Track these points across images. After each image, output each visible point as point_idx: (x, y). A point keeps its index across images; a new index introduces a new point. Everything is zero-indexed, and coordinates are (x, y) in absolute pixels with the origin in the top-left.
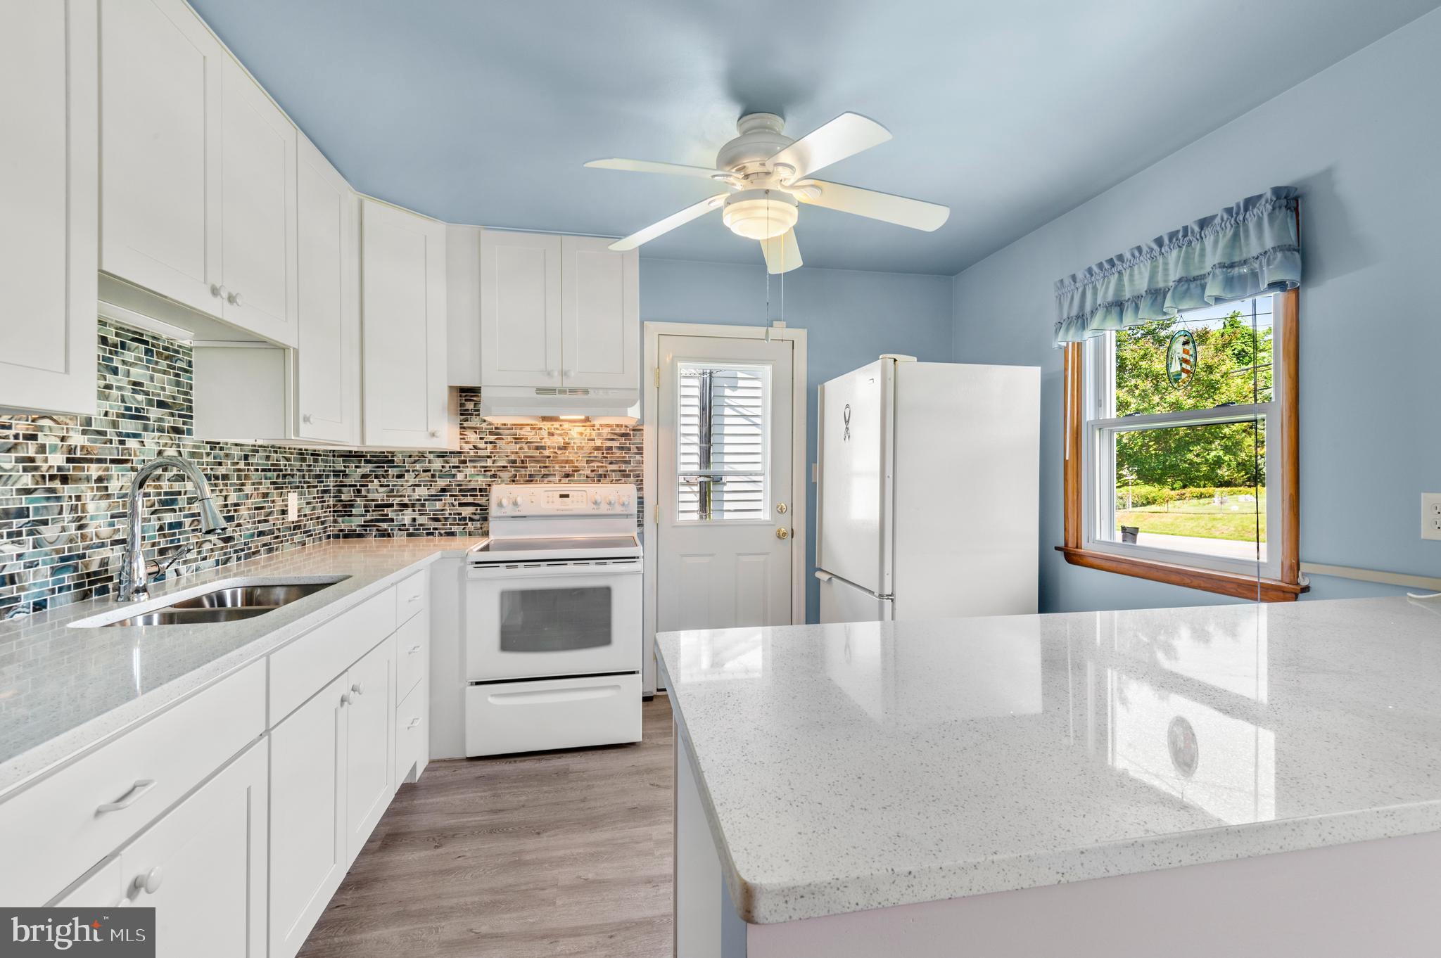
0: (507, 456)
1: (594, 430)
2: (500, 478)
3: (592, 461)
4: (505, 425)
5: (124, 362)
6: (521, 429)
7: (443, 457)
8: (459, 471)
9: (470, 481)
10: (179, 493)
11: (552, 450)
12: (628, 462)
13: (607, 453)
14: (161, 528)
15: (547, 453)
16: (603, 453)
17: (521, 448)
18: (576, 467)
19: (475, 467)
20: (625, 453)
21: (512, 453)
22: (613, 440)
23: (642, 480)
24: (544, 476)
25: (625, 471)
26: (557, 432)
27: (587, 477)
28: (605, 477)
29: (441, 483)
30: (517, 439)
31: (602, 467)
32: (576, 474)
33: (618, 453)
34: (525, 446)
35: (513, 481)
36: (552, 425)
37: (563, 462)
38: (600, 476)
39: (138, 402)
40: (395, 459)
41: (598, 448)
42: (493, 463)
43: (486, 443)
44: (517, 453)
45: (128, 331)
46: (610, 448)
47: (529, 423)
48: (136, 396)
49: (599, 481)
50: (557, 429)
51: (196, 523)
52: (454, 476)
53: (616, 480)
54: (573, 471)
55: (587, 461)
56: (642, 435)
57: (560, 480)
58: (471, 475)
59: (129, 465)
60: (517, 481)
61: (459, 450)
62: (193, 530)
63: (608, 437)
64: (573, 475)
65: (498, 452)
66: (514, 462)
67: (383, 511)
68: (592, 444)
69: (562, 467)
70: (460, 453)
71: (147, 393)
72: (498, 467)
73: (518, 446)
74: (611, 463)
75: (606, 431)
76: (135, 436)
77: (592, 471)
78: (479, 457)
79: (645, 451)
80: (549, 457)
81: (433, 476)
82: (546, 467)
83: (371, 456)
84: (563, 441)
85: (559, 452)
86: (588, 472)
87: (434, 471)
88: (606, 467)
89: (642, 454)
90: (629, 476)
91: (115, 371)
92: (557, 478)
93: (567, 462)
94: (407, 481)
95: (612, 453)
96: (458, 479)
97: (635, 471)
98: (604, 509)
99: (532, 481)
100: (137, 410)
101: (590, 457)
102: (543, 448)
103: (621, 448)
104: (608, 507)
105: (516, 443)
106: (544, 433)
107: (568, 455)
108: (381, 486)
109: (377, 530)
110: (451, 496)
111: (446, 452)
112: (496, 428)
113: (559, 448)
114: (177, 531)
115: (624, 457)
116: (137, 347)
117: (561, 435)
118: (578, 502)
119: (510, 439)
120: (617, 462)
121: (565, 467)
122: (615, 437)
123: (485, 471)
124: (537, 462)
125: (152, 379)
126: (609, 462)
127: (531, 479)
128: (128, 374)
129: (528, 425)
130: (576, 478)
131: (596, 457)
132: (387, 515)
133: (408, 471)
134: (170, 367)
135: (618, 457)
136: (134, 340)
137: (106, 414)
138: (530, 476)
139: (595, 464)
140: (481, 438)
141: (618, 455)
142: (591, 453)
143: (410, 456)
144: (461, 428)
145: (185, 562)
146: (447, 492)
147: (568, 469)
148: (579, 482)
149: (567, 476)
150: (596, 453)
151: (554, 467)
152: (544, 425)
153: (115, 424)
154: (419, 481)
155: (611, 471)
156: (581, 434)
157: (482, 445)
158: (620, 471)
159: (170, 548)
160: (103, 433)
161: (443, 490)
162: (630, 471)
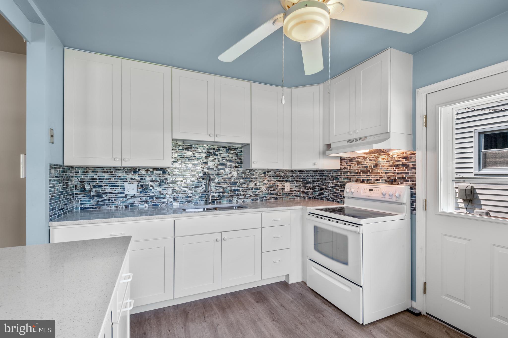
0: (355, 171)
1: (389, 156)
2: (352, 180)
3: (389, 173)
4: (354, 157)
5: (219, 153)
6: (359, 159)
7: (336, 171)
8: (340, 177)
9: (343, 181)
10: (238, 182)
11: (371, 168)
12: (407, 173)
13: (396, 168)
14: (231, 190)
15: (369, 169)
16: (394, 169)
17: (359, 167)
18: (381, 176)
19: (345, 176)
20: (405, 168)
21: (356, 169)
22: (399, 161)
23: (415, 184)
24: (368, 180)
25: (405, 178)
26: (373, 159)
27: (386, 181)
28: (395, 181)
29: (335, 181)
30: (358, 163)
31: (393, 176)
32: (381, 179)
33: (402, 168)
34: (361, 166)
35: (357, 182)
36: (371, 156)
37: (375, 173)
38: (392, 180)
39: (224, 162)
40: (324, 173)
41: (391, 166)
42: (350, 174)
43: (348, 165)
44: (358, 169)
45: (221, 146)
46: (397, 165)
47: (362, 156)
48: (223, 160)
49: (392, 183)
50: (373, 157)
51: (244, 190)
52: (339, 179)
53: (400, 183)
54: (380, 178)
55: (386, 173)
56: (415, 157)
57: (374, 182)
58: (343, 179)
59: (221, 175)
60: (358, 182)
61: (340, 169)
62: (242, 191)
63: (397, 160)
64: (379, 180)
65: (352, 169)
66: (357, 173)
67: (322, 191)
68: (388, 164)
69: (375, 176)
70: (340, 170)
71: (227, 159)
72: (352, 175)
73: (358, 166)
74: (398, 174)
75: (396, 156)
76: (222, 169)
77: (388, 178)
78: (346, 171)
79: (417, 167)
80: (370, 171)
81: (333, 179)
82: (368, 176)
83: (320, 172)
84: (375, 163)
85: (374, 168)
86: (386, 178)
87: (334, 177)
88: (395, 176)
89: (415, 168)
90: (407, 181)
91: (217, 155)
92: (373, 181)
93: (377, 173)
94: (327, 181)
95: (399, 168)
96: (340, 180)
97: (411, 178)
98: (387, 198)
99: (363, 182)
100: (223, 163)
101: (387, 170)
102: (367, 167)
103: (403, 165)
104: (389, 197)
105: (357, 165)
106: (368, 159)
107: (378, 170)
108: (322, 182)
109: (321, 197)
110: (338, 187)
111: (336, 170)
112: (351, 159)
113: (374, 167)
114: (237, 191)
115: (405, 170)
116: (224, 149)
117: (375, 160)
118: (376, 193)
119: (355, 163)
120: (401, 173)
121: (376, 176)
122: (400, 159)
123: (348, 177)
124: (365, 173)
125: (228, 156)
126: (397, 173)
127: (363, 181)
128: (221, 156)
129: (362, 157)
130: (380, 181)
131: (390, 170)
132: (322, 192)
133: (327, 177)
134: (234, 152)
135: (402, 170)
136: (222, 148)
137: (214, 165)
138: (363, 180)
139: (390, 174)
140: (346, 164)
141: (402, 169)
142: (388, 168)
143: (328, 172)
144: (341, 160)
145: (240, 199)
146: (337, 185)
147: (378, 177)
148: (382, 183)
149: (377, 180)
150: (390, 169)
151: (371, 176)
152: (368, 156)
153: (216, 167)
154: (330, 181)
155: (398, 178)
156: (383, 159)
157: (347, 167)
158: (403, 178)
159: (234, 195)
160: (213, 169)
161: (336, 185)
162: (408, 178)
